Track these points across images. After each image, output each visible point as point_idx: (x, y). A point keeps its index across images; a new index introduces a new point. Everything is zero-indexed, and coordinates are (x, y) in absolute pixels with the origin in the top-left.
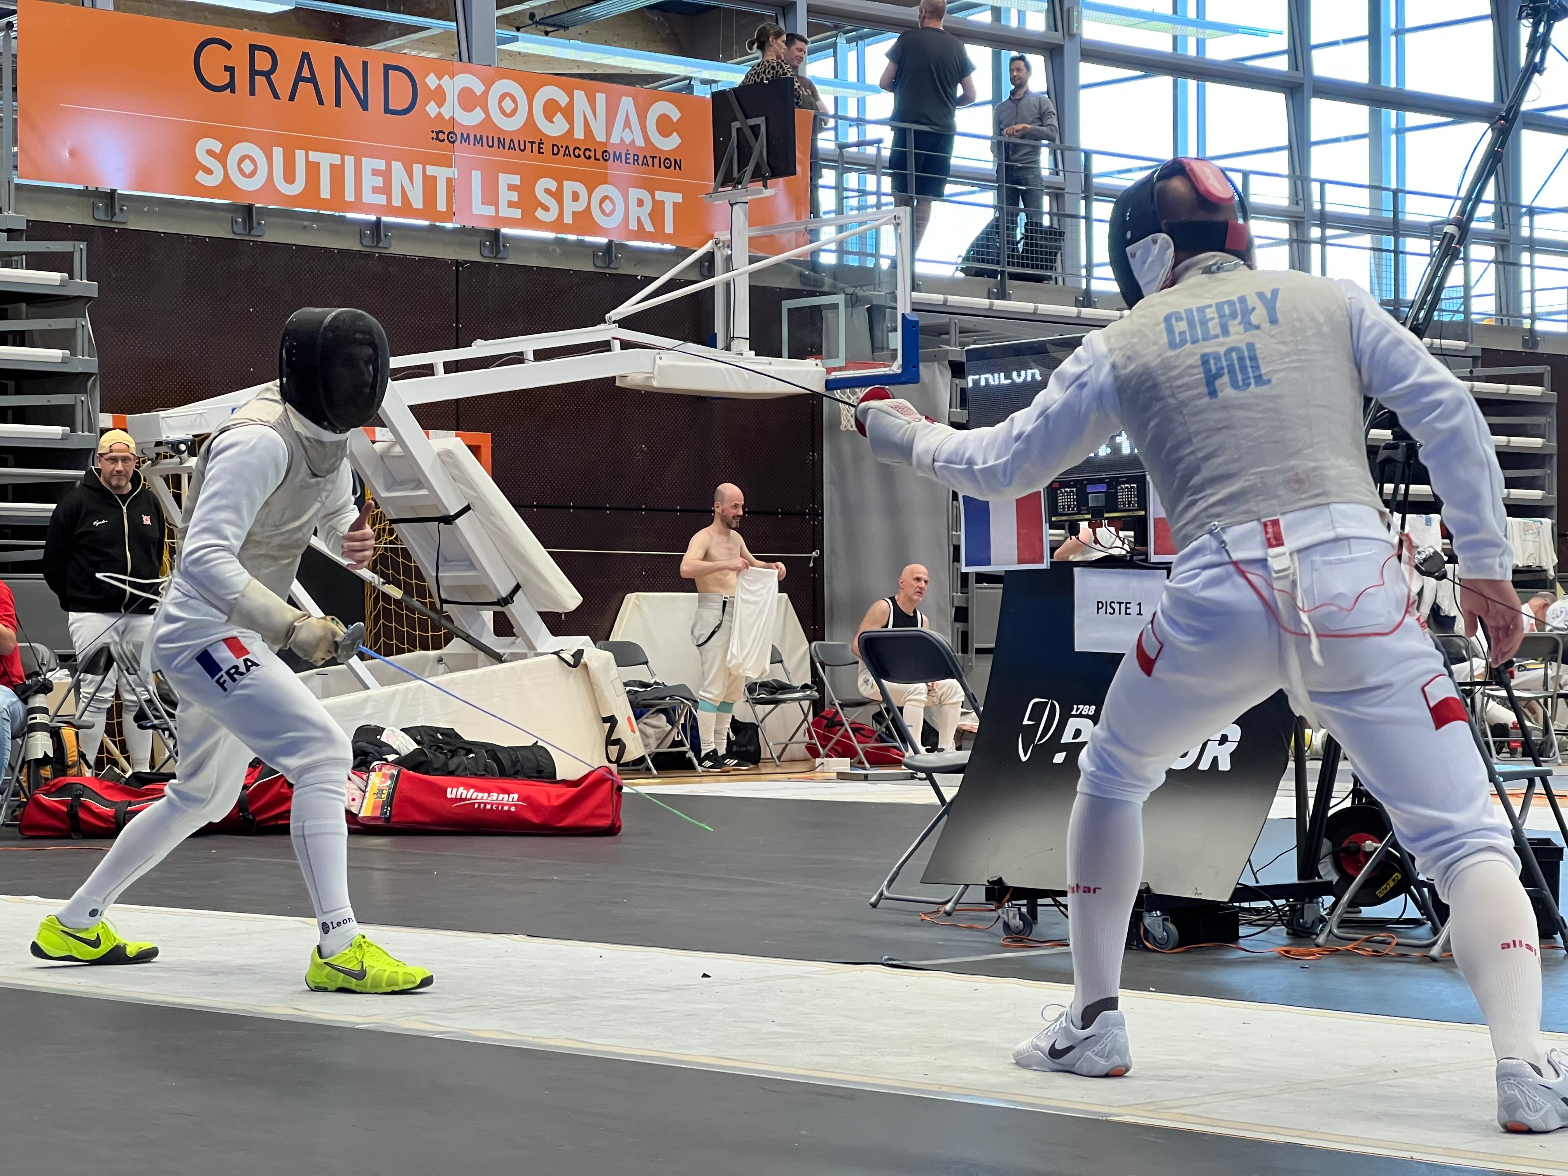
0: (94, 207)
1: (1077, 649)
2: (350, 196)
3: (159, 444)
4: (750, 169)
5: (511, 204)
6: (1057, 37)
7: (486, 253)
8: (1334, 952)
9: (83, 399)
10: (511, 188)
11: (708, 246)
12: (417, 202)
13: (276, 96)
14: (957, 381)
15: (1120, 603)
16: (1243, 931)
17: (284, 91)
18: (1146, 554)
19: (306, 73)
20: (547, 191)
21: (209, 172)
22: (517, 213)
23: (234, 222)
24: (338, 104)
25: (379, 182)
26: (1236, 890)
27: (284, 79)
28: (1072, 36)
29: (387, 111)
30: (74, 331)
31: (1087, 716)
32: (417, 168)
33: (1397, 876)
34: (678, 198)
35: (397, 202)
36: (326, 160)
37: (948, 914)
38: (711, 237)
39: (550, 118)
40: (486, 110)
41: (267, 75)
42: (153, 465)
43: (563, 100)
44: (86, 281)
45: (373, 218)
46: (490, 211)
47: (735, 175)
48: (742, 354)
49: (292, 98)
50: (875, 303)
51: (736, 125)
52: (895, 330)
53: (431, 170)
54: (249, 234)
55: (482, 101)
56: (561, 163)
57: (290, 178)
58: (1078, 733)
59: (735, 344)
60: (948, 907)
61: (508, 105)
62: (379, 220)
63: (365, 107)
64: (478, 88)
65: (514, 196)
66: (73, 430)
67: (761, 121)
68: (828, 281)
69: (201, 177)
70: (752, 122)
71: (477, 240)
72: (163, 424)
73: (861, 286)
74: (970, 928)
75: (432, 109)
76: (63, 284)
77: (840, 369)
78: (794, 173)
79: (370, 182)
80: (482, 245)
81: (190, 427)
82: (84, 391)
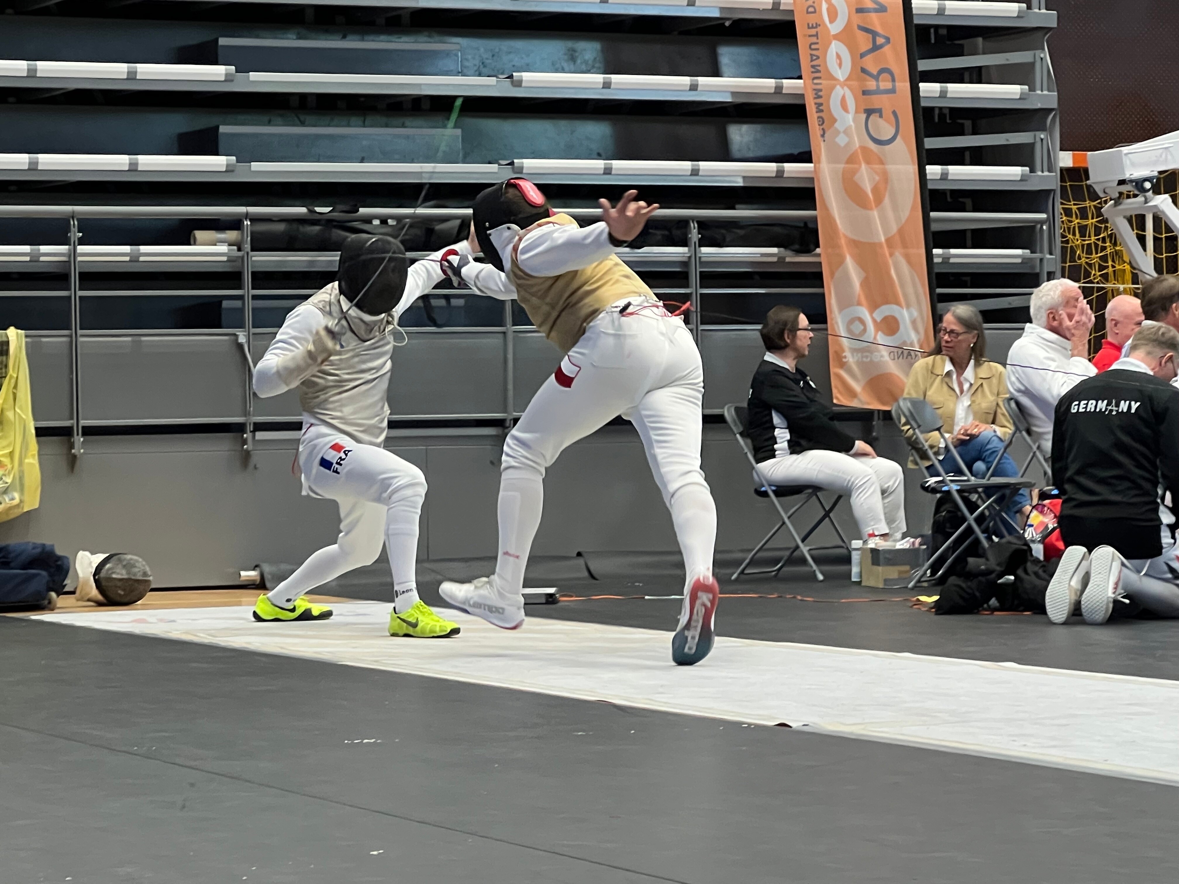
3: (1122, 182)
9: (1042, 136)
30: (1032, 65)
42: (1116, 205)
44: (1044, 11)
66: (1032, 171)
72: (1126, 161)
76: (1020, 15)
81: (1155, 163)
82: (1043, 129)
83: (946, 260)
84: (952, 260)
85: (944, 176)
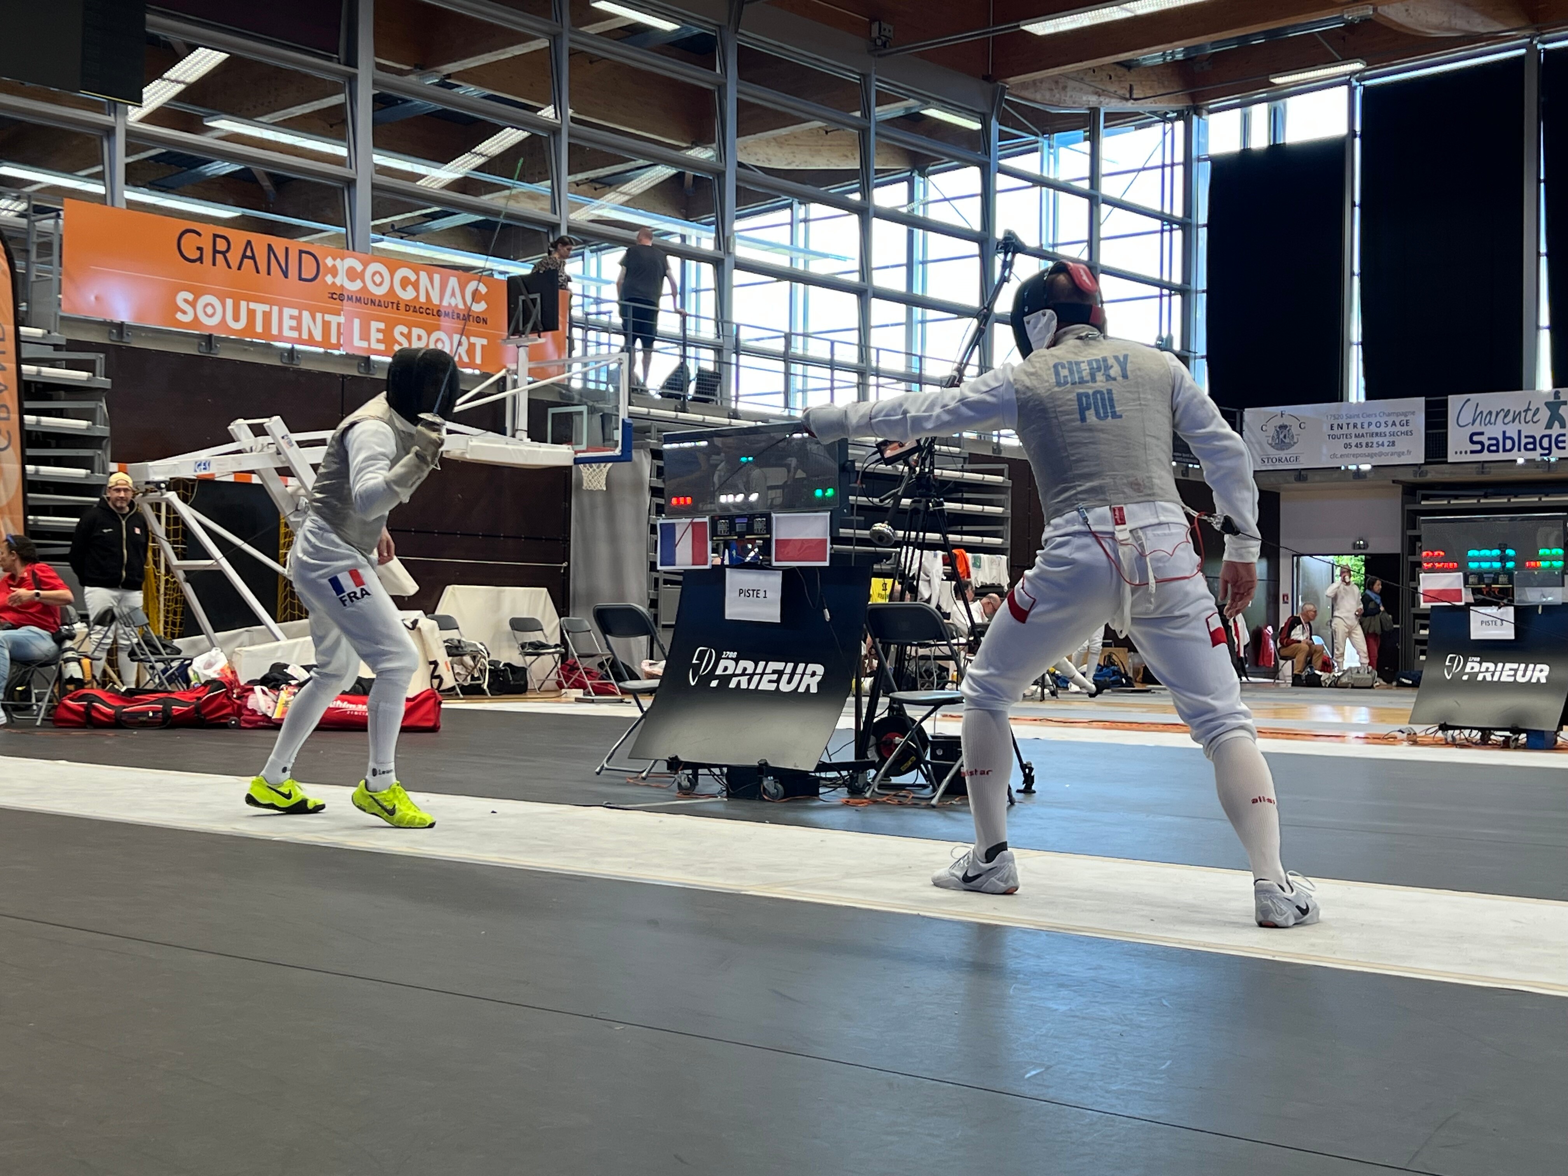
0: (111, 332)
1: (727, 617)
2: (275, 331)
3: (148, 483)
4: (530, 326)
5: (378, 341)
6: (720, 254)
7: (362, 370)
8: (875, 802)
9: (99, 452)
10: (379, 330)
11: (503, 373)
12: (318, 337)
13: (229, 267)
14: (655, 461)
15: (753, 590)
16: (821, 790)
17: (234, 264)
18: (770, 561)
19: (249, 253)
20: (402, 334)
21: (184, 312)
22: (382, 347)
23: (200, 345)
24: (269, 274)
25: (294, 323)
26: (818, 765)
27: (234, 257)
28: (729, 253)
29: (300, 279)
30: (95, 409)
31: (732, 659)
32: (319, 316)
33: (914, 758)
34: (485, 342)
35: (305, 336)
36: (260, 308)
37: (644, 779)
38: (505, 367)
39: (404, 288)
40: (363, 281)
41: (224, 253)
42: (143, 496)
43: (413, 277)
44: (103, 378)
45: (289, 346)
46: (365, 344)
47: (521, 328)
48: (521, 440)
49: (239, 269)
50: (606, 411)
51: (522, 298)
52: (617, 429)
53: (328, 317)
54: (210, 353)
55: (361, 276)
56: (411, 317)
57: (236, 318)
58: (726, 669)
59: (518, 434)
60: (644, 774)
61: (378, 279)
62: (293, 348)
63: (286, 277)
64: (359, 267)
65: (380, 336)
66: (92, 472)
67: (537, 296)
68: (577, 397)
69: (179, 316)
70: (532, 296)
71: (356, 362)
72: (150, 471)
73: (597, 401)
74: (658, 787)
75: (329, 279)
76: (89, 380)
77: (583, 452)
78: (557, 329)
79: (288, 323)
80: (359, 365)
81: (169, 472)
82: (100, 448)
83: (36, 521)
84: (40, 523)
85: (37, 472)
